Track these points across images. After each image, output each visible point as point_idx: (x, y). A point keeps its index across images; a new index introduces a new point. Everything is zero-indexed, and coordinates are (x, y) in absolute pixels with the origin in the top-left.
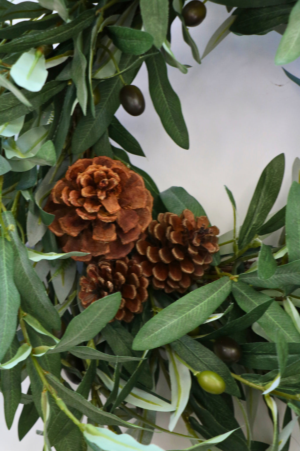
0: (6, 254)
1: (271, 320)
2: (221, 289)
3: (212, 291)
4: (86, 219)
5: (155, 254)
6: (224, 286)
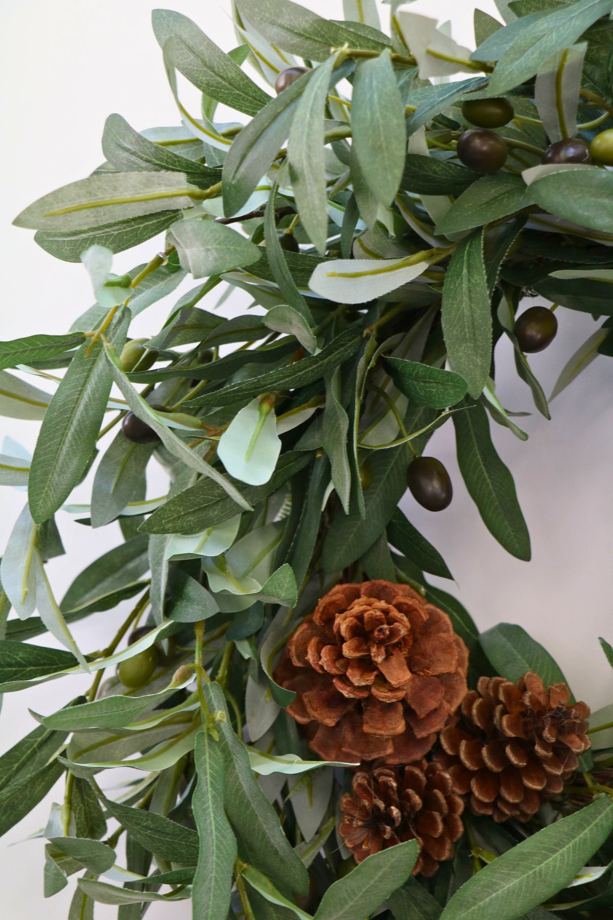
0: (210, 766)
2: (597, 820)
4: (352, 696)
5: (474, 754)
6: (603, 815)
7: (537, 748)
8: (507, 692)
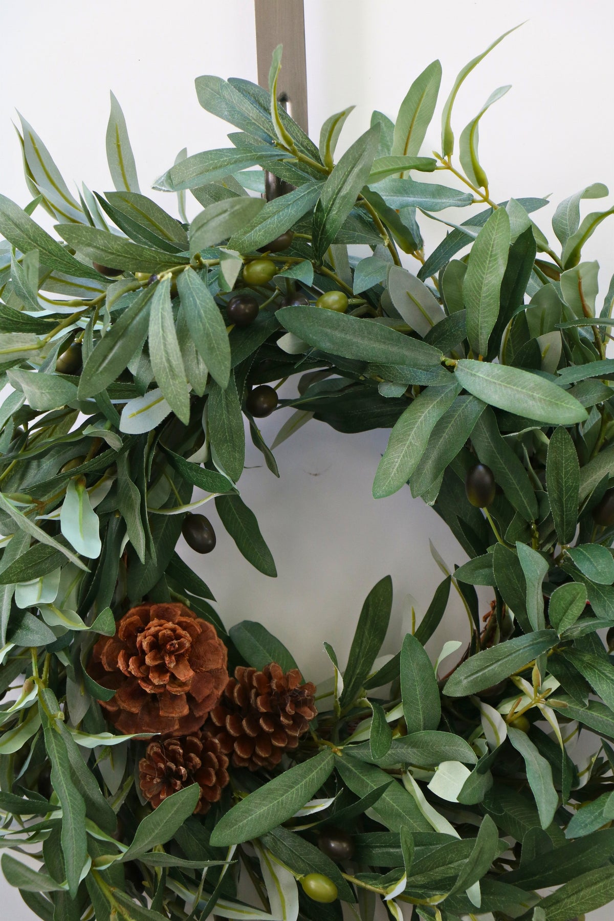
0: (57, 750)
1: (388, 803)
2: (322, 766)
3: (311, 770)
4: (152, 691)
5: (237, 725)
6: (325, 762)
7: (282, 718)
8: (259, 679)
